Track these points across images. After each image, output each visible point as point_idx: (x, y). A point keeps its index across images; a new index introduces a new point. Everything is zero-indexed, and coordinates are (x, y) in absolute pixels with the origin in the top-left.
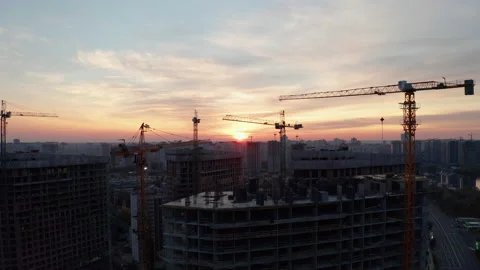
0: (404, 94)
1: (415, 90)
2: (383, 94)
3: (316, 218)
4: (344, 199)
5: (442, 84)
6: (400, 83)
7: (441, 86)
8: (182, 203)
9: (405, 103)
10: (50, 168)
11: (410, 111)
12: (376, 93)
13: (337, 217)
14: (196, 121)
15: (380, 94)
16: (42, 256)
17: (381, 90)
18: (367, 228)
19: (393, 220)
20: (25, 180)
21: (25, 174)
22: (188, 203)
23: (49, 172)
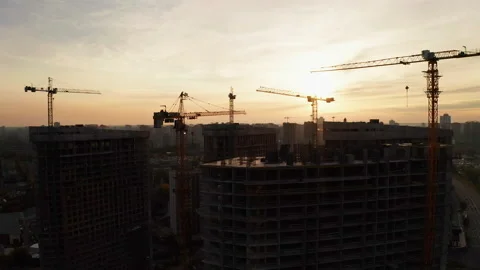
0: (427, 63)
1: (438, 59)
2: (408, 63)
3: (343, 179)
4: (369, 162)
5: (462, 53)
6: (423, 52)
7: (462, 55)
8: (219, 163)
9: (428, 72)
10: (94, 141)
11: (433, 79)
12: (401, 62)
13: (361, 178)
14: (232, 97)
15: (405, 63)
16: (87, 223)
17: (406, 59)
18: (391, 190)
19: (416, 184)
20: (71, 151)
21: (71, 146)
22: (224, 163)
23: (93, 145)
